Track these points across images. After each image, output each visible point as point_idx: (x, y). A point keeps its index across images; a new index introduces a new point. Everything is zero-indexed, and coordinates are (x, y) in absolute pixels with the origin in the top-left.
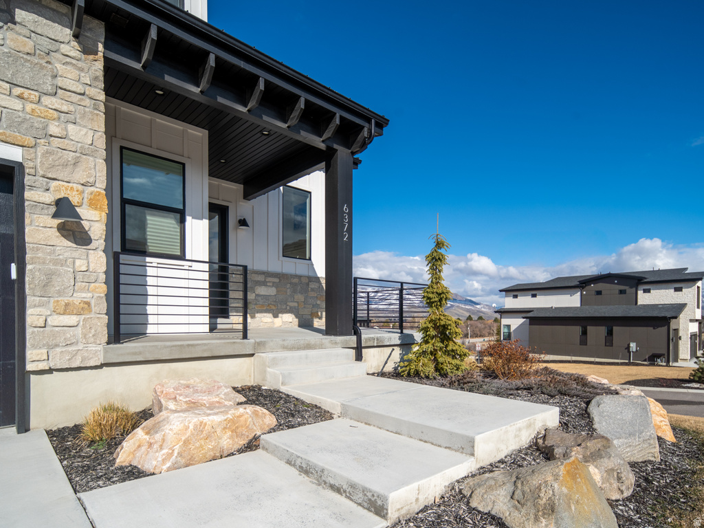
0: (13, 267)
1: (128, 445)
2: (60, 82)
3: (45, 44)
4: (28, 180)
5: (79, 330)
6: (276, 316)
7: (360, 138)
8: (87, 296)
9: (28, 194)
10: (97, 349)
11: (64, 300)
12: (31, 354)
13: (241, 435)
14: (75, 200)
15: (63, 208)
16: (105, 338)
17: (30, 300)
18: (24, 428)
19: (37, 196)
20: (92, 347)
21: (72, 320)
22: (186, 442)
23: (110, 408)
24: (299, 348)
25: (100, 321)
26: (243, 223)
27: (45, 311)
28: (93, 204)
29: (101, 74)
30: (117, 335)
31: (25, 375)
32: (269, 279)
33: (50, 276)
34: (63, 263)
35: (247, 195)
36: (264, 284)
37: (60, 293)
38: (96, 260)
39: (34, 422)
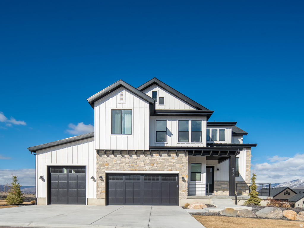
0: (178, 186)
1: (189, 207)
2: (183, 162)
3: (181, 157)
4: (179, 175)
5: (184, 194)
6: (224, 191)
7: (236, 153)
8: (185, 189)
9: (179, 177)
10: (186, 197)
11: (183, 190)
12: (179, 197)
13: (201, 207)
14: (184, 176)
15: (183, 178)
16: (187, 195)
17: (179, 190)
18: (179, 206)
19: (180, 177)
20: (186, 196)
21: (183, 192)
22: (194, 207)
23: (187, 203)
24: (220, 198)
25: (187, 193)
26: (218, 170)
27: (181, 191)
28: (186, 177)
29: (187, 159)
30: (189, 194)
31: (179, 199)
32: (225, 183)
33: (181, 187)
34: (183, 185)
35: (219, 162)
36: (224, 184)
37: (182, 189)
38: (186, 184)
39: (179, 205)
